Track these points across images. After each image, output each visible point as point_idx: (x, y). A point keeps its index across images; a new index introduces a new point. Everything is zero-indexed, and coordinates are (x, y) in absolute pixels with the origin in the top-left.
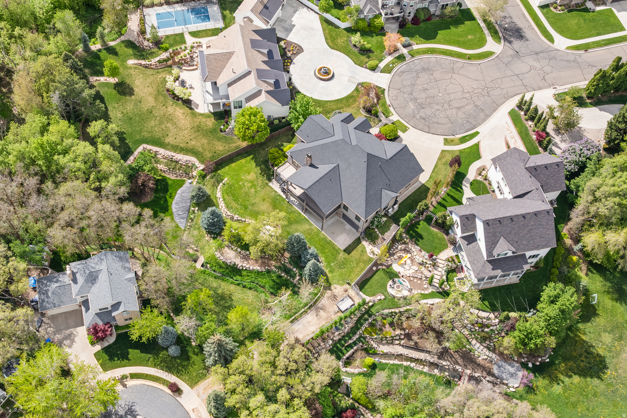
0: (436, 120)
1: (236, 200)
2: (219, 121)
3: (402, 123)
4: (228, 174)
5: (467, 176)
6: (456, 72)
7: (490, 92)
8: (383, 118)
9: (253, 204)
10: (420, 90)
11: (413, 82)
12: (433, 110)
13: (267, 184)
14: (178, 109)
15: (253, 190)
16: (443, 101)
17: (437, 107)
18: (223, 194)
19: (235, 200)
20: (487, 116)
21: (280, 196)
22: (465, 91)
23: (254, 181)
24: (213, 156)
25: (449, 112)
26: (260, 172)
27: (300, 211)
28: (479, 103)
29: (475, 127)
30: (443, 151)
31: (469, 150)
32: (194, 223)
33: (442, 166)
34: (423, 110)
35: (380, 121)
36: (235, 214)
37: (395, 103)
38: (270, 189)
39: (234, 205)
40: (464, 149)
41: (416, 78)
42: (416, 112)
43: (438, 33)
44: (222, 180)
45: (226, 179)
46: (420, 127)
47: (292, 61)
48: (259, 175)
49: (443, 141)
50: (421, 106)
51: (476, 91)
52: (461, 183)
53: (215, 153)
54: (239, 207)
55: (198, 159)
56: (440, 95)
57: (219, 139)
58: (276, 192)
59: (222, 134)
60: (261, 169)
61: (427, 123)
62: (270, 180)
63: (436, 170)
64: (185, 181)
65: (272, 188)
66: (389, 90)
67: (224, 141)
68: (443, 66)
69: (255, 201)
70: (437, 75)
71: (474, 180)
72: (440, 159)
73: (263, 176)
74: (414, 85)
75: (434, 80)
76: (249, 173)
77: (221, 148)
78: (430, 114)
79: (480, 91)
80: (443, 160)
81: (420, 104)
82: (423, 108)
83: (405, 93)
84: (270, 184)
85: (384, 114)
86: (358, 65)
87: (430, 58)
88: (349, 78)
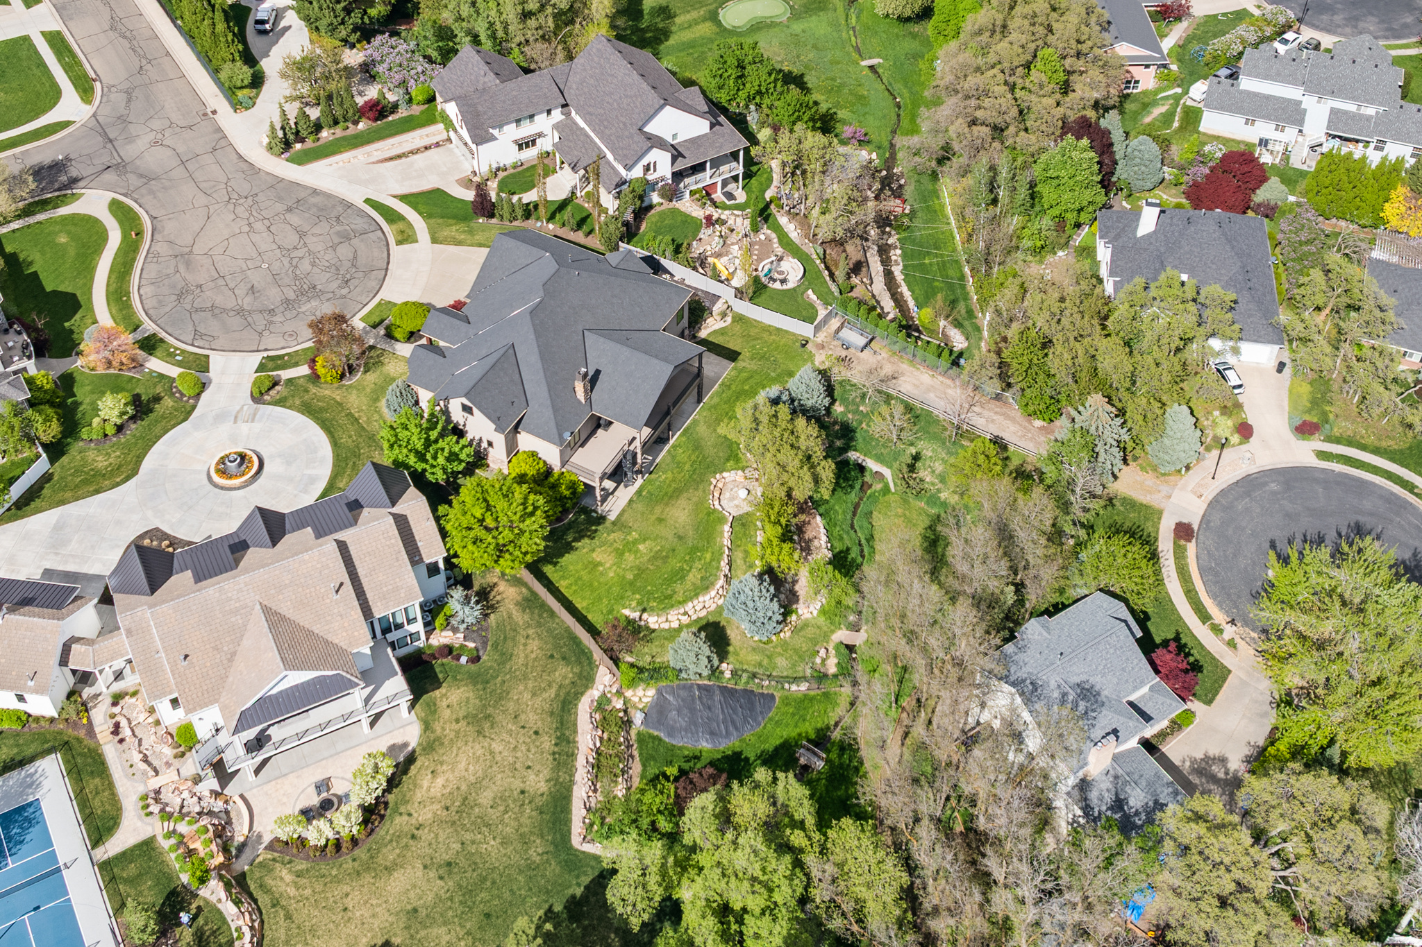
0: (347, 263)
1: (680, 575)
2: (440, 676)
4: (610, 611)
6: (187, 249)
7: (244, 194)
9: (680, 538)
10: (256, 298)
11: (233, 313)
12: (317, 271)
13: (614, 523)
14: (419, 795)
15: (641, 547)
16: (285, 259)
17: (306, 266)
18: (672, 606)
19: (683, 578)
21: (639, 492)
22: (246, 229)
23: (617, 550)
24: (564, 658)
25: (318, 247)
26: (586, 540)
27: (667, 447)
28: (280, 207)
29: (350, 206)
30: (436, 241)
31: (422, 206)
32: (761, 671)
33: (478, 236)
34: (319, 287)
35: (372, 349)
36: (718, 568)
38: (626, 515)
39: (693, 577)
40: (421, 213)
41: (217, 311)
42: (328, 295)
43: (54, 292)
44: (630, 622)
45: (626, 612)
46: (374, 283)
48: (596, 541)
49: (406, 246)
50: (308, 290)
51: (244, 215)
53: (552, 656)
54: (698, 565)
55: (582, 694)
56: (265, 265)
57: (505, 657)
58: (631, 501)
59: (484, 658)
60: (577, 540)
61: (359, 275)
62: (601, 519)
64: (639, 734)
65: (623, 511)
66: (266, 350)
67: (510, 643)
68: (170, 271)
69: (670, 537)
70: (200, 278)
71: (501, 191)
72: (459, 243)
73: (596, 531)
74: (240, 312)
75: (220, 282)
76: (597, 564)
77: (534, 645)
78: (329, 274)
79: (242, 209)
80: (462, 236)
81: (303, 293)
82: (314, 287)
83: (271, 322)
84: (612, 517)
86: (190, 413)
87: (140, 296)
88: (239, 422)
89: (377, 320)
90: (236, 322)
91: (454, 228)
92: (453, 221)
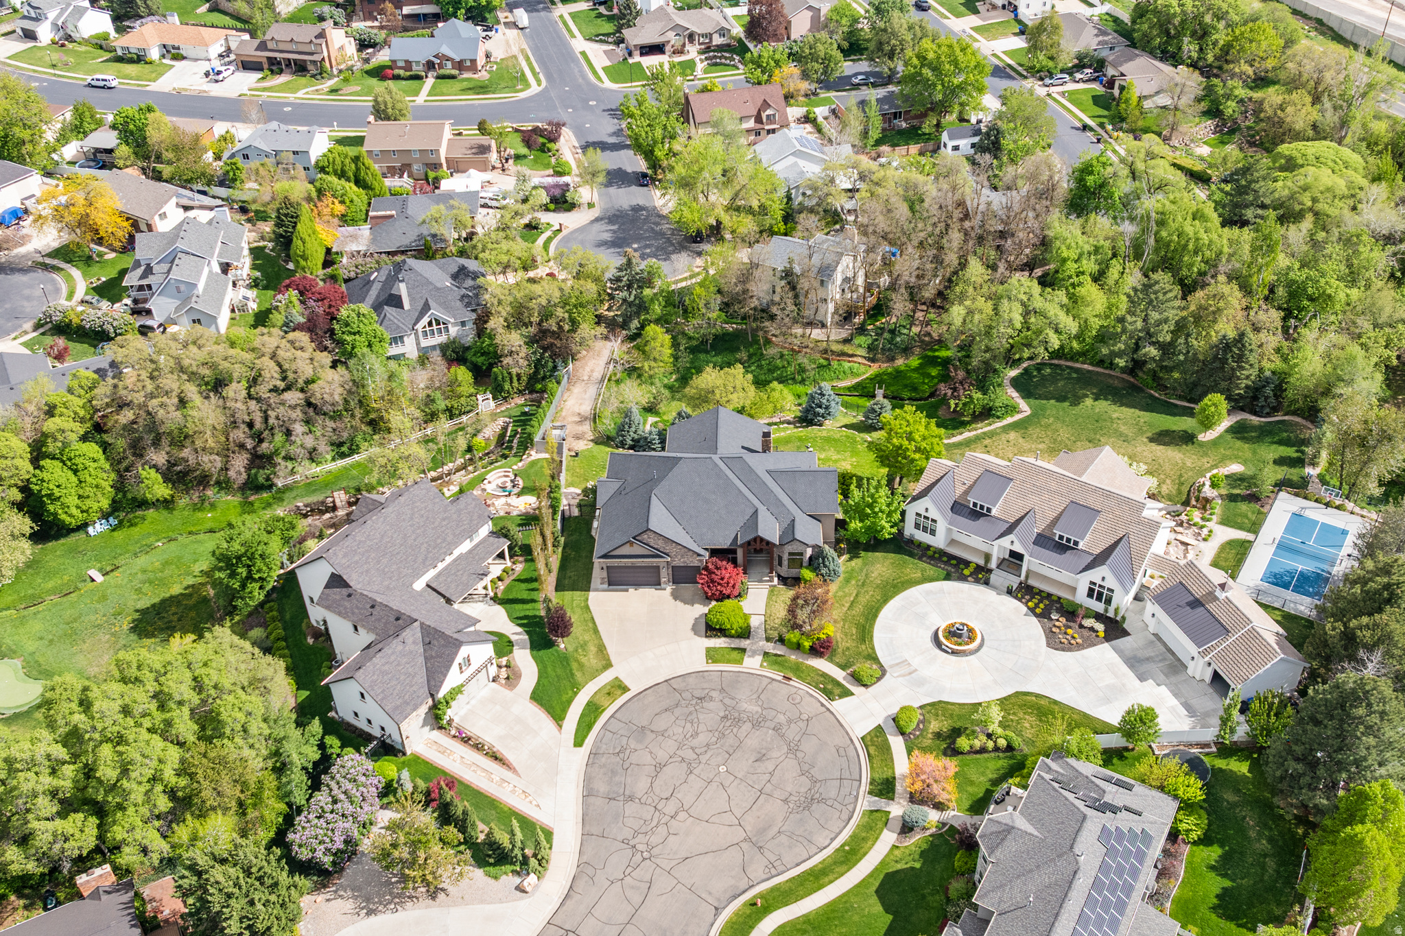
0: (677, 712)
3: (729, 662)
5: (528, 651)
6: (744, 845)
7: (629, 852)
8: (770, 647)
10: (769, 750)
11: (800, 755)
12: (702, 728)
16: (704, 758)
17: (703, 738)
20: (588, 793)
22: (682, 815)
25: (670, 745)
28: (631, 808)
29: (593, 754)
30: (608, 665)
31: (565, 698)
33: (587, 637)
34: (722, 714)
35: (768, 639)
37: (784, 690)
40: (576, 694)
41: (806, 767)
42: (727, 701)
46: (691, 680)
47: (1036, 615)
49: (627, 682)
50: (732, 718)
51: (662, 830)
52: (528, 633)
56: (723, 769)
61: (687, 695)
63: (591, 625)
66: (823, 705)
68: (783, 838)
70: (774, 808)
71: (511, 652)
75: (767, 790)
78: (701, 716)
79: (654, 840)
80: (593, 649)
81: (738, 721)
82: (725, 717)
83: (790, 721)
85: (776, 655)
86: (933, 704)
87: (833, 840)
88: (912, 668)
89: (736, 653)
90: (808, 746)
91: (584, 660)
92: (574, 666)
